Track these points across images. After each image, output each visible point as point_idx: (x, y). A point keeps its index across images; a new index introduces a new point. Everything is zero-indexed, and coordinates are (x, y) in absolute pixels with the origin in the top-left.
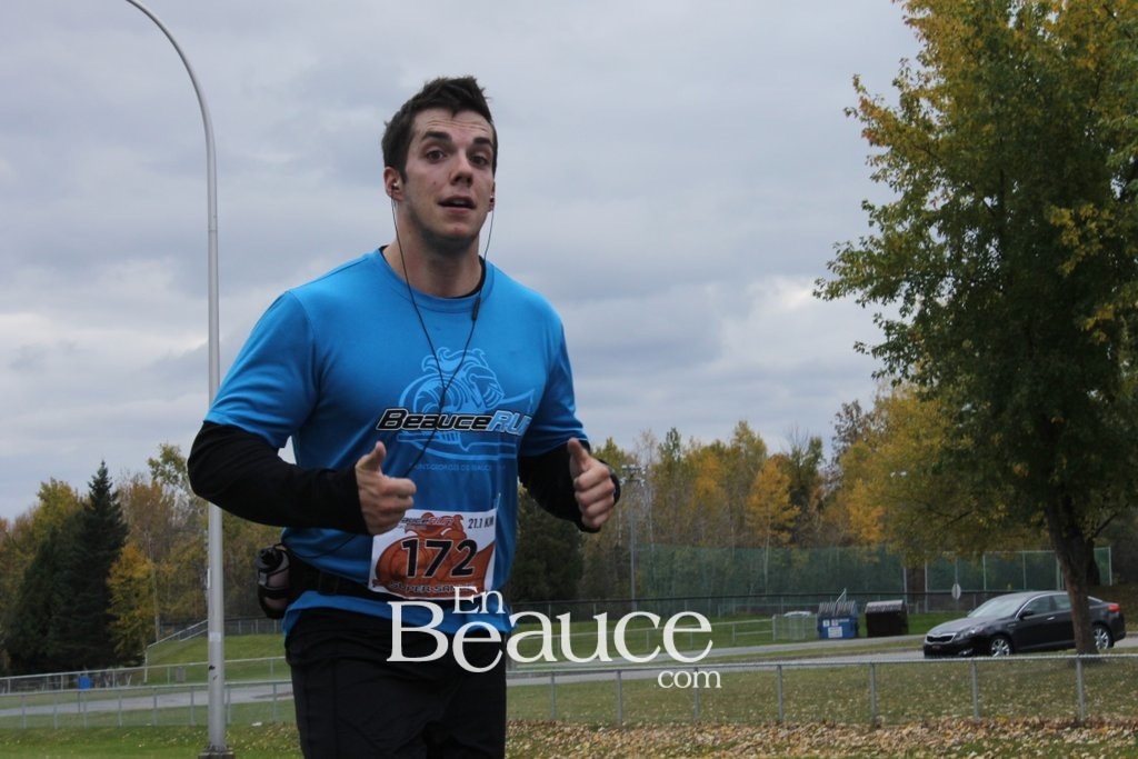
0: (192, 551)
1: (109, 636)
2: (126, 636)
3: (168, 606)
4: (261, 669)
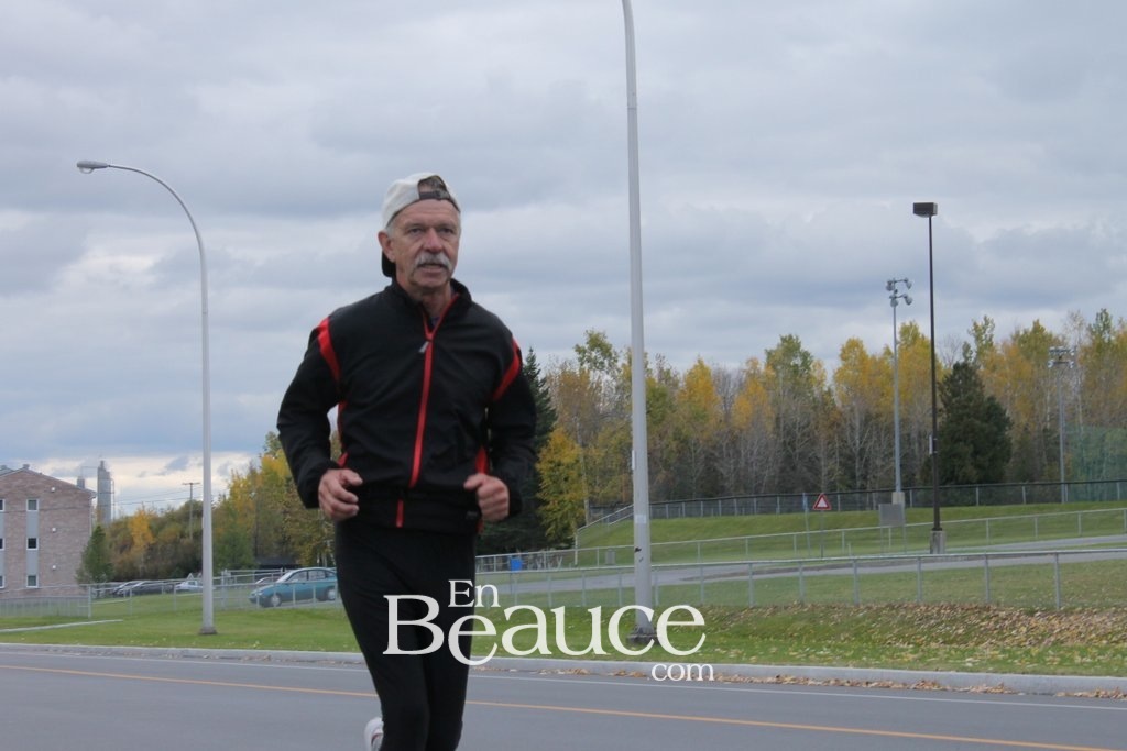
0: (619, 435)
1: (540, 518)
2: (556, 519)
3: (597, 489)
4: (688, 552)
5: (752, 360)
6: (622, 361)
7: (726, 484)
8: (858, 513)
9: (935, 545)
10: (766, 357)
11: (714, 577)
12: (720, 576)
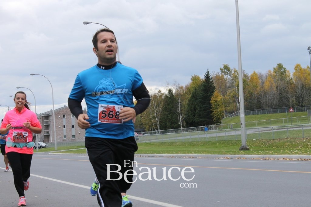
0: (233, 93)
1: (212, 116)
2: (216, 116)
3: (227, 108)
4: (254, 125)
5: (270, 71)
6: (233, 72)
7: (263, 105)
8: (301, 113)
10: (273, 70)
12: (263, 131)
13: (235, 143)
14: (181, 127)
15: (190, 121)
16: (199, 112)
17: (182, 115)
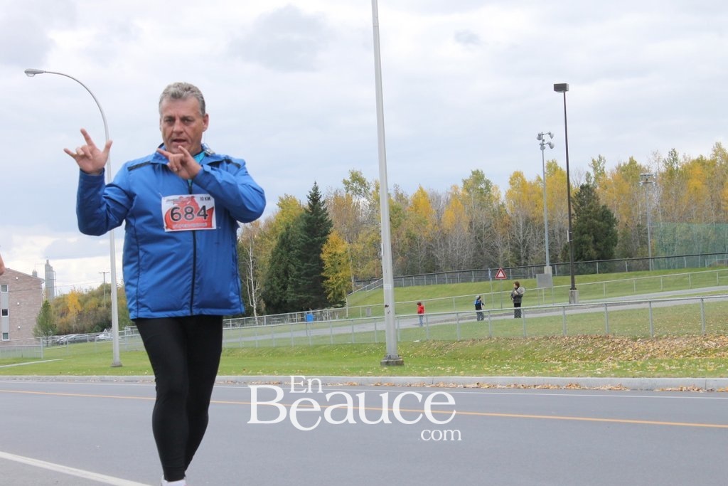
0: (371, 236)
1: (324, 289)
2: (333, 289)
3: (359, 270)
5: (454, 186)
6: (372, 189)
7: (440, 264)
9: (572, 298)
10: (462, 184)
11: (435, 322)
13: (373, 350)
14: (255, 314)
15: (276, 300)
16: (294, 279)
17: (258, 285)
